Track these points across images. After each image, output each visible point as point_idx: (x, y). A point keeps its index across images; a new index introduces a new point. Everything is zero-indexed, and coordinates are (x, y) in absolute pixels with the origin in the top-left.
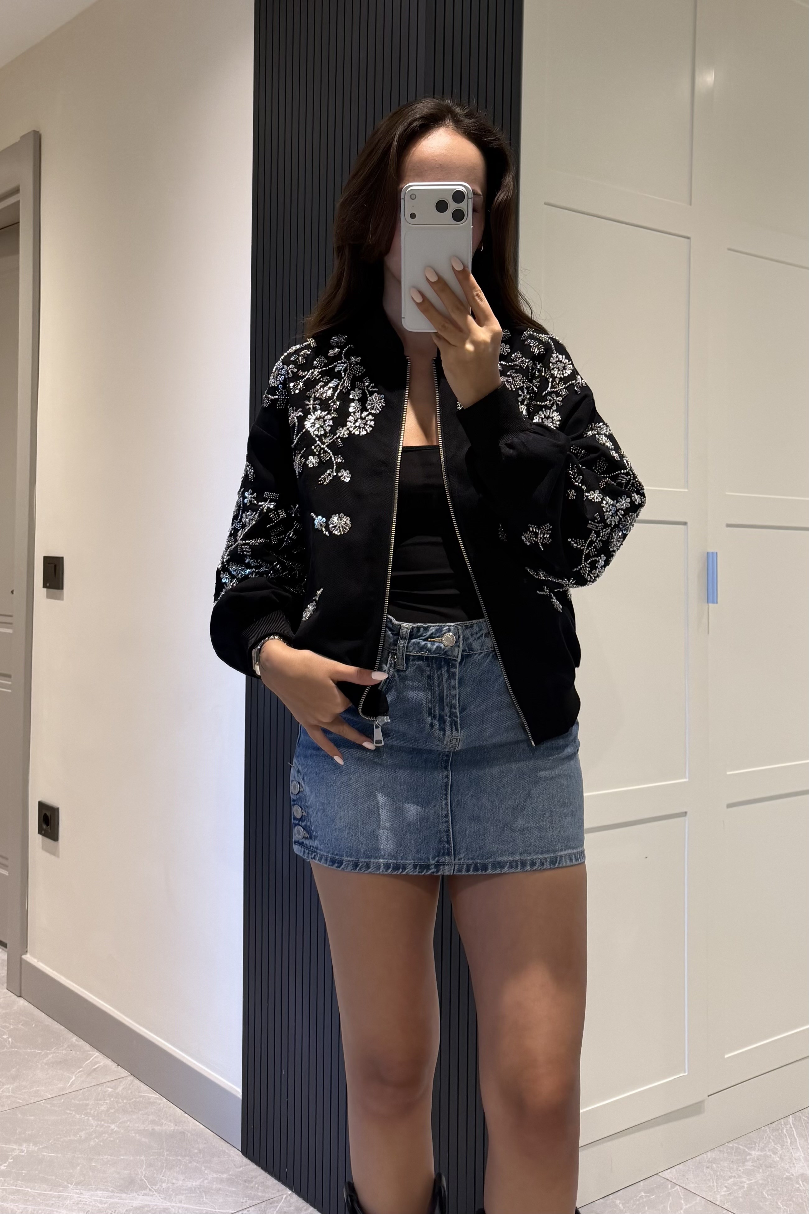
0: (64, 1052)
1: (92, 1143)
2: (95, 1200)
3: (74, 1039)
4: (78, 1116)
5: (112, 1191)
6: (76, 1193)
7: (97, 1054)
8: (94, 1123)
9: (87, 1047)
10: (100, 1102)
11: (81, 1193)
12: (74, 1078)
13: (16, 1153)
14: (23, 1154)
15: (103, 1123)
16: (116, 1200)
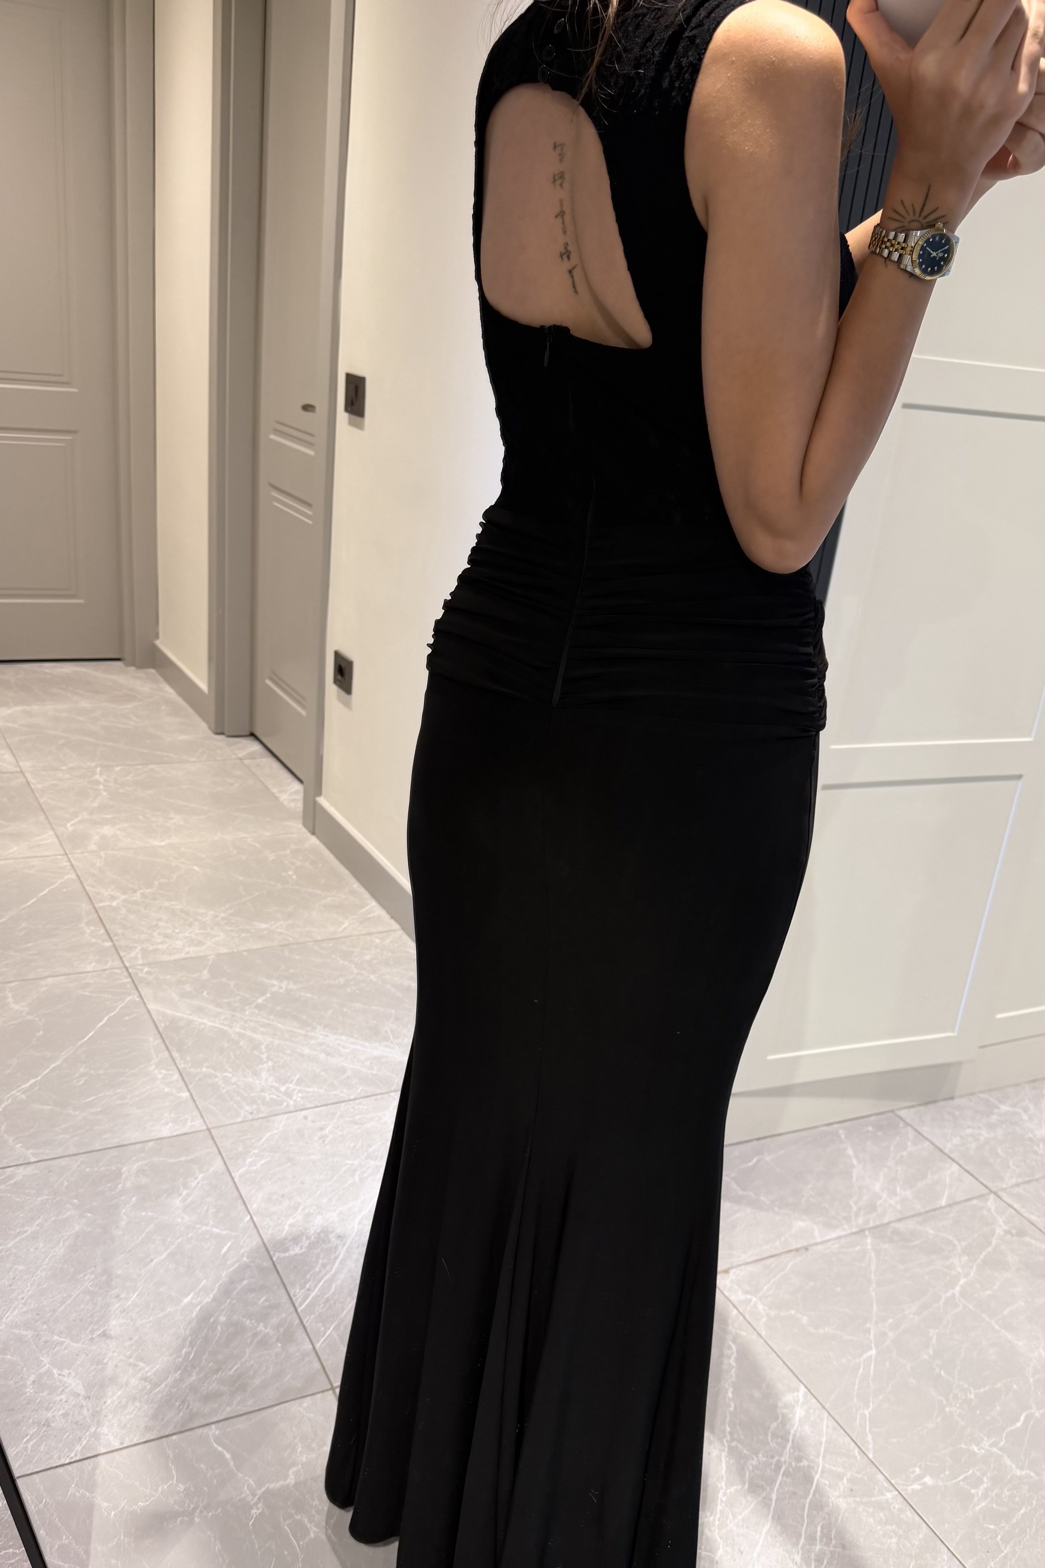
0: (343, 897)
1: (349, 990)
2: (339, 1045)
3: (356, 885)
4: (341, 962)
5: (357, 1039)
6: (323, 1035)
7: (373, 903)
8: (355, 971)
9: (366, 895)
10: (366, 952)
11: (327, 1036)
12: (346, 924)
13: (275, 989)
14: (281, 991)
15: (364, 972)
16: (359, 1047)
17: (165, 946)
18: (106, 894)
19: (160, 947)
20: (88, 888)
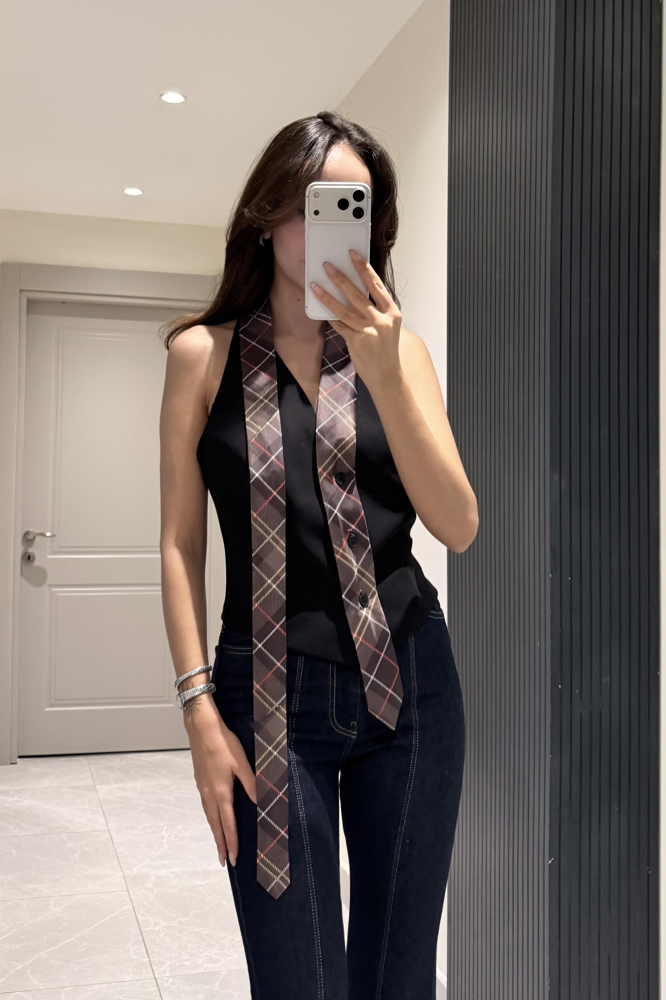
17: (189, 963)
18: (152, 921)
19: (185, 963)
20: (138, 916)
